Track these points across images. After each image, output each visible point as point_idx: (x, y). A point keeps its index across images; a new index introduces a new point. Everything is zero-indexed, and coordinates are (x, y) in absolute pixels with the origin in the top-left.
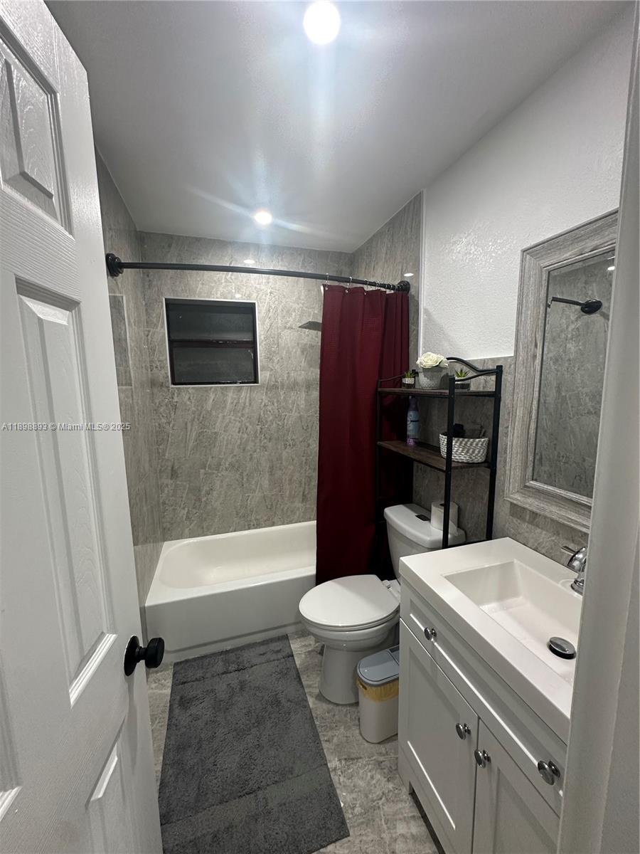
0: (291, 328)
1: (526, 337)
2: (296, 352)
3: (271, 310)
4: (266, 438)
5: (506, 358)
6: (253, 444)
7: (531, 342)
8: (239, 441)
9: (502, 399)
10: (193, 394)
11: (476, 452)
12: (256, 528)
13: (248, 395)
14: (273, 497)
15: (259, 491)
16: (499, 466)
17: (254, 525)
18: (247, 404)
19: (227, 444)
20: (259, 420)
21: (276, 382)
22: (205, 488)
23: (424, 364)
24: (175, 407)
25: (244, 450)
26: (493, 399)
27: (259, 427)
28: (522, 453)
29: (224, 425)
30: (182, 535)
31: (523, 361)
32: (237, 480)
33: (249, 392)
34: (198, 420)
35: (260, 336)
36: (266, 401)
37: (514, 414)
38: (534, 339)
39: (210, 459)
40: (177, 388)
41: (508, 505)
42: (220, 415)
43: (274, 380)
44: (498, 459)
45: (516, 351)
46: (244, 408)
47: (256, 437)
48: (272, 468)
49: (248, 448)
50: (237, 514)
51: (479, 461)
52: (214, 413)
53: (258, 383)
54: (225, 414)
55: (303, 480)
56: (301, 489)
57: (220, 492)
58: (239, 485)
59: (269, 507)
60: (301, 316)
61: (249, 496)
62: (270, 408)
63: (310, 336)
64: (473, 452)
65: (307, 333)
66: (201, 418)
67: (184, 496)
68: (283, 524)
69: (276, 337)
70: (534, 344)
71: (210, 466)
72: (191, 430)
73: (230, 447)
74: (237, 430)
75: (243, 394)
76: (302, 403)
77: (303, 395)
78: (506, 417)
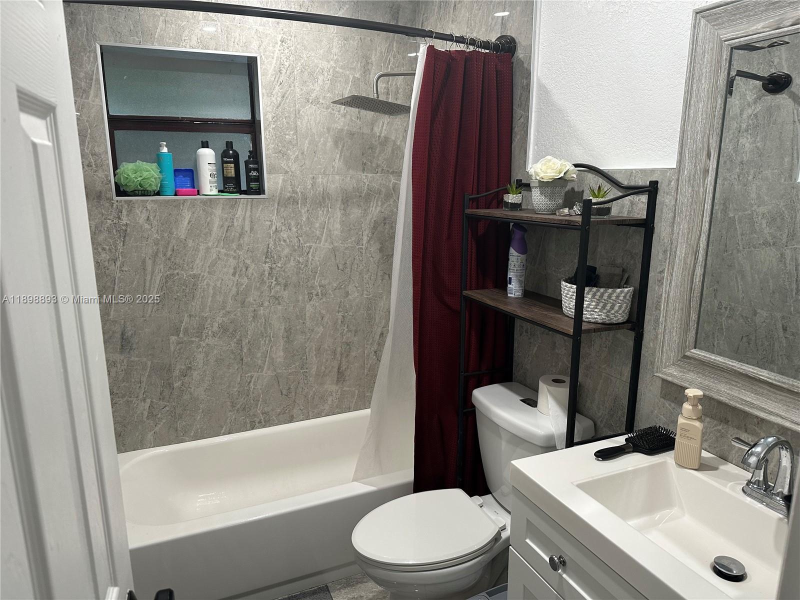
0: (316, 101)
1: (695, 142)
2: (325, 144)
3: (284, 71)
4: (278, 284)
5: (664, 171)
6: (257, 293)
7: (702, 149)
8: (234, 289)
9: (656, 230)
10: (155, 211)
11: (616, 308)
12: (264, 427)
13: (248, 214)
14: (291, 377)
15: (269, 369)
16: (648, 327)
17: (260, 422)
18: (247, 228)
19: (214, 294)
20: (268, 254)
21: (294, 192)
22: (179, 367)
23: (542, 175)
24: (124, 234)
25: (243, 303)
26: (642, 230)
27: (266, 267)
28: (682, 309)
29: (209, 264)
30: (141, 442)
31: (689, 177)
32: (233, 353)
33: (249, 207)
34: (165, 255)
35: (265, 115)
36: (279, 224)
37: (673, 253)
38: (706, 145)
39: (186, 319)
40: (125, 201)
41: (659, 383)
42: (202, 247)
43: (290, 189)
44: (647, 317)
45: (680, 162)
46: (241, 235)
47: (263, 282)
48: (288, 331)
49: (251, 299)
50: (233, 406)
51: (620, 321)
52: (190, 243)
53: (264, 193)
54: (210, 244)
55: (339, 349)
56: (336, 364)
57: (205, 371)
58: (235, 359)
59: (284, 392)
60: (333, 81)
61: (252, 377)
62: (285, 236)
63: (348, 117)
64: (612, 308)
65: (342, 111)
66: (169, 253)
67: (144, 379)
68: (308, 418)
69: (293, 116)
70: (705, 153)
71: (186, 331)
72: (153, 272)
73: (220, 298)
74: (232, 271)
75: (239, 212)
76: (336, 227)
77: (338, 214)
78: (661, 256)
